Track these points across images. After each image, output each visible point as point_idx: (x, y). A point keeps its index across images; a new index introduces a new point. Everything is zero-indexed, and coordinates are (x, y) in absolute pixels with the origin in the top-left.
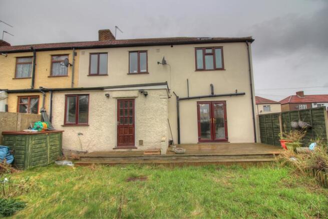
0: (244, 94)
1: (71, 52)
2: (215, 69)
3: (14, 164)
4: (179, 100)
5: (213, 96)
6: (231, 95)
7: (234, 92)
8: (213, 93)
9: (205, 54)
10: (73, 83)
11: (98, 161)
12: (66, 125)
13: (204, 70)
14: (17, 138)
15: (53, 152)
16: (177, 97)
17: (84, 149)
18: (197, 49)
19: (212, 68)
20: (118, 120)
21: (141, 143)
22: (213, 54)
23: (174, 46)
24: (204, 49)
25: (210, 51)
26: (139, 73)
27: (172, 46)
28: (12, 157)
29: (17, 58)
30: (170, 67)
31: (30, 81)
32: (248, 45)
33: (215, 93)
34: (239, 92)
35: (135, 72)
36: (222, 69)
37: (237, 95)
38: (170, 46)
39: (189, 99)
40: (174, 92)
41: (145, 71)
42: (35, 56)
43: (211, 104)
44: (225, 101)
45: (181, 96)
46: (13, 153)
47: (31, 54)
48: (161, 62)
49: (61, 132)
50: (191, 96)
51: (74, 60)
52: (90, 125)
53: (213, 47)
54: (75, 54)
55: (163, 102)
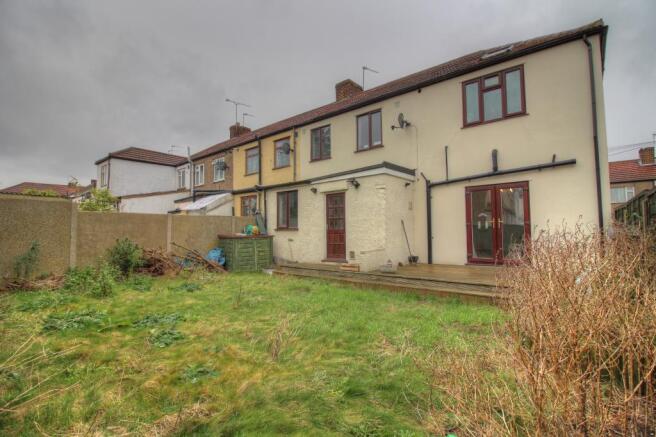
0: (573, 163)
1: (290, 133)
2: (506, 116)
3: (225, 266)
4: (430, 186)
5: (496, 173)
6: (540, 168)
7: (548, 160)
8: (495, 168)
9: (483, 90)
10: (295, 174)
11: (292, 272)
12: (279, 229)
13: (481, 122)
14: (228, 241)
15: (260, 258)
16: (428, 182)
17: (295, 259)
18: (465, 84)
19: (500, 116)
20: (327, 223)
21: (352, 254)
22: (502, 86)
23: (424, 90)
24: (480, 80)
25: (495, 81)
26: (372, 148)
27: (420, 91)
28: (224, 259)
29: (247, 150)
30: (417, 131)
31: (257, 177)
32: (588, 44)
33: (502, 167)
34: (560, 159)
35: (366, 146)
36: (523, 113)
37: (555, 165)
38: (416, 92)
39: (448, 183)
40: (422, 174)
41: (379, 143)
42: (259, 147)
43: (495, 189)
44: (527, 182)
45: (434, 180)
46: (225, 256)
47: (256, 144)
48: (397, 124)
49: (271, 237)
50: (452, 177)
51: (295, 143)
52: (300, 229)
53: (501, 71)
54: (296, 135)
55: (380, 195)
